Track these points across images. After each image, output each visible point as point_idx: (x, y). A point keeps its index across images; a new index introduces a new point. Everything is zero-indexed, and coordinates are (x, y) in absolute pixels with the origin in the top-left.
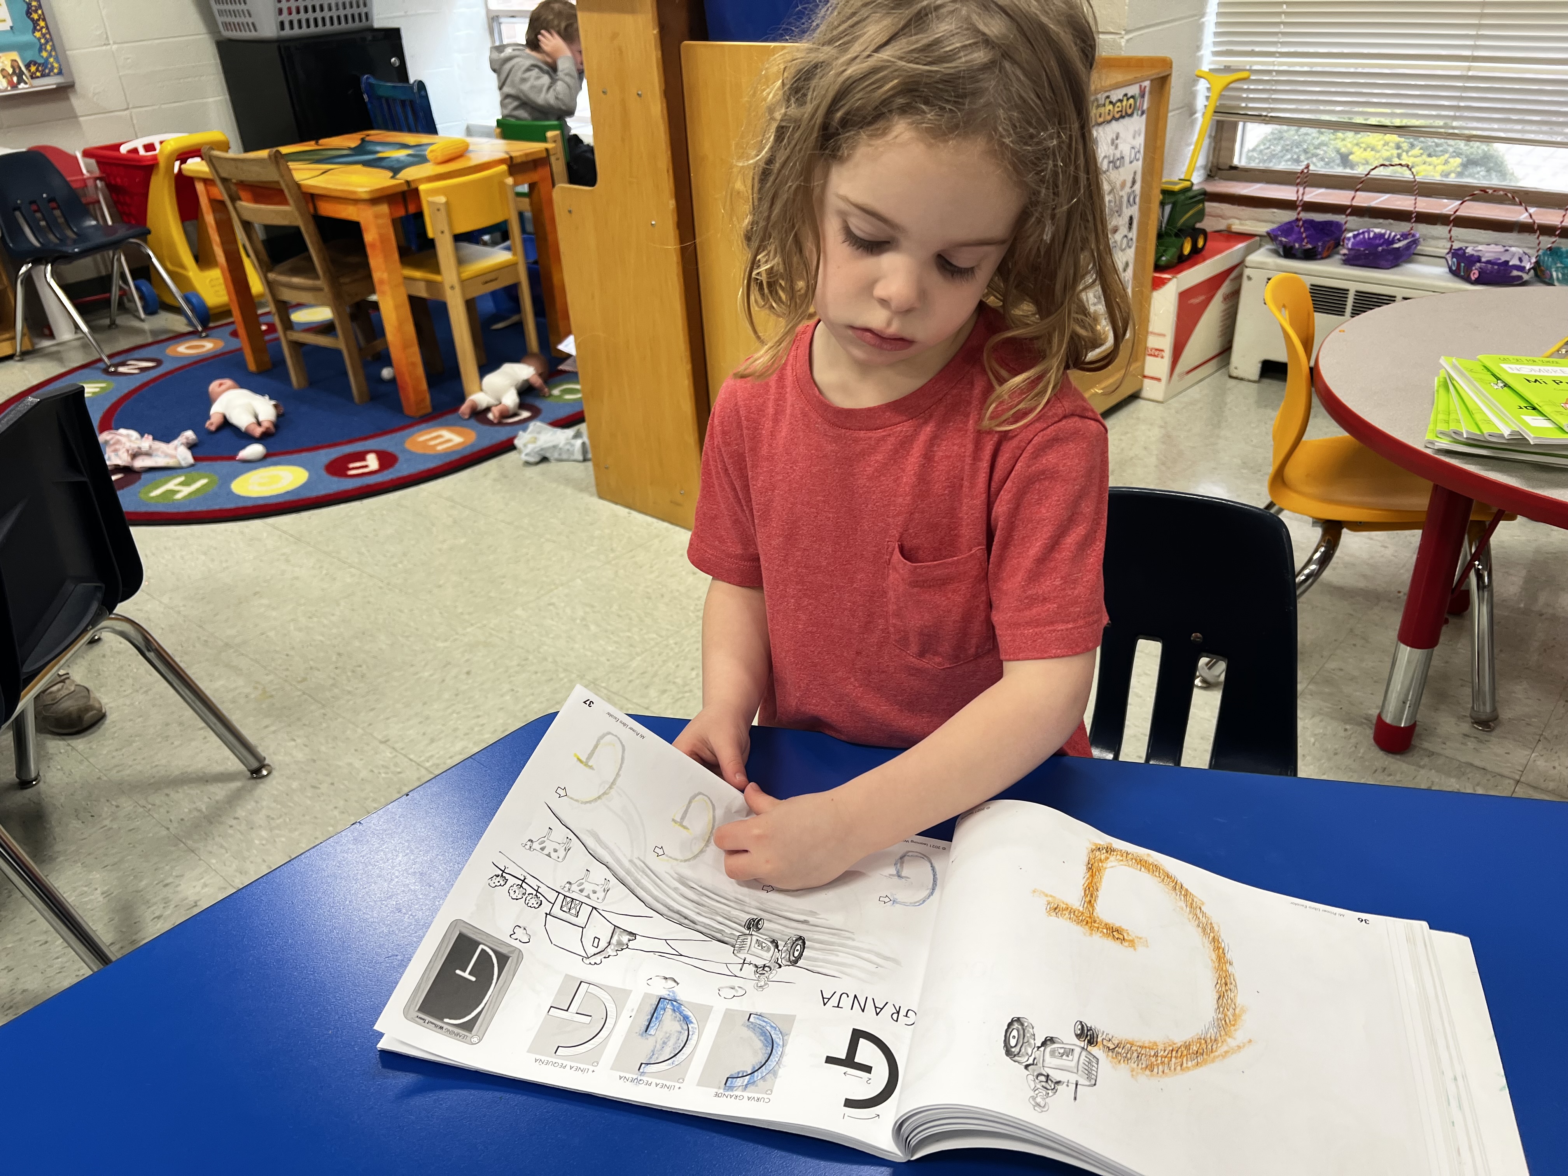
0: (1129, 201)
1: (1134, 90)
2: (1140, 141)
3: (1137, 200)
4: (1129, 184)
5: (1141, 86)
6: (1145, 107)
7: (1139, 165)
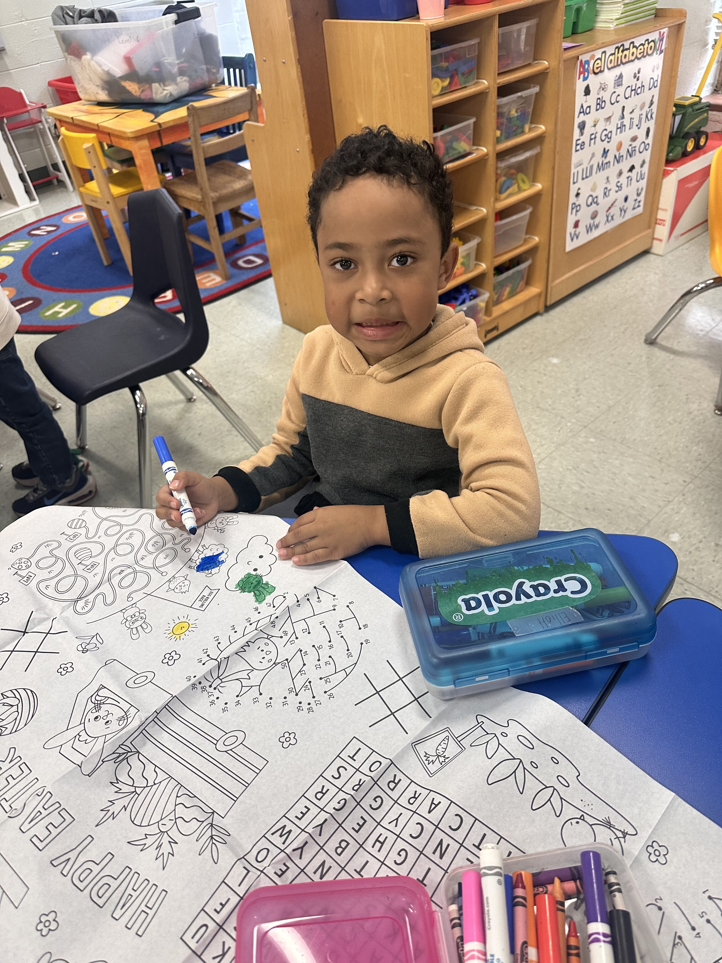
0: (647, 116)
1: (654, 36)
2: (657, 74)
3: (654, 116)
4: (648, 105)
5: (660, 32)
6: (663, 48)
7: (656, 92)
